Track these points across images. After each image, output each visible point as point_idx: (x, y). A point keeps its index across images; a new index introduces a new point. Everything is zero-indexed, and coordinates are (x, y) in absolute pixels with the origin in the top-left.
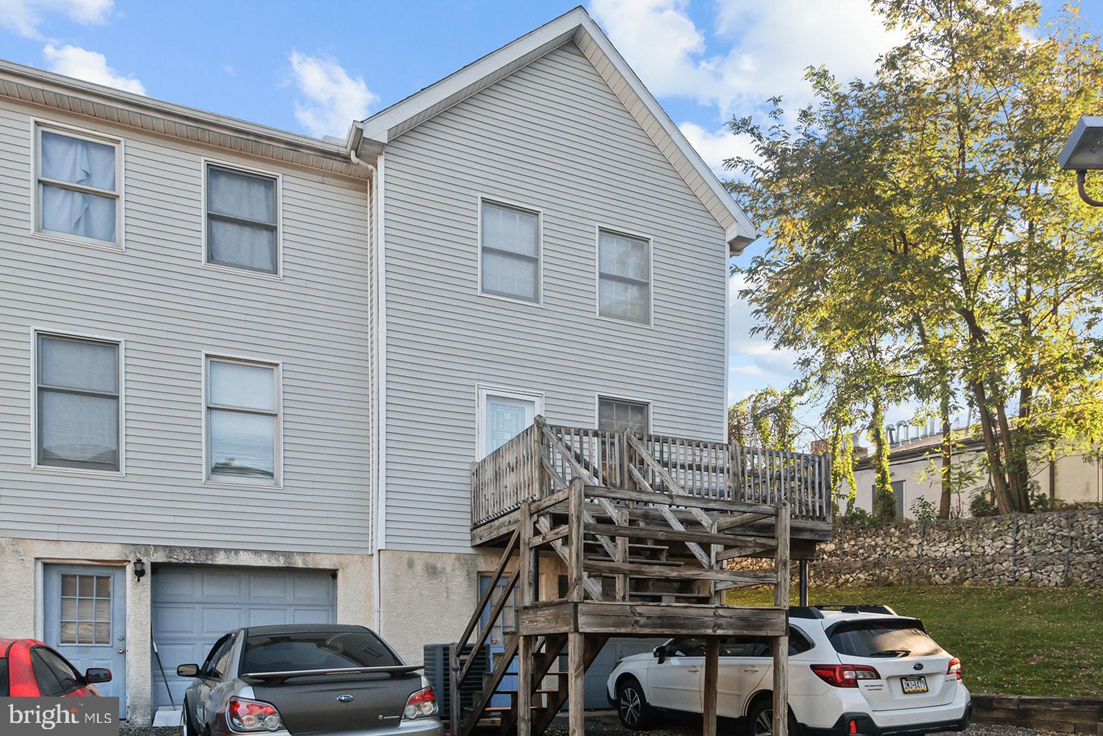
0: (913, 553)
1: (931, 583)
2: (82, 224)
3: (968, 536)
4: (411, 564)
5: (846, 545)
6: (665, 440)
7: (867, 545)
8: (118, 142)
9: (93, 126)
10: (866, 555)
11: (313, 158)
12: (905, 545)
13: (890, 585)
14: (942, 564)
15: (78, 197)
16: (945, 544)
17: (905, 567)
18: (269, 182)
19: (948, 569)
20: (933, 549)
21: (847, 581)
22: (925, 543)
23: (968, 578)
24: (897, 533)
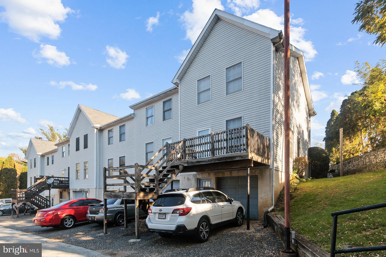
2: (151, 122)
4: (185, 178)
6: (192, 139)
8: (154, 105)
9: (151, 104)
15: (151, 118)
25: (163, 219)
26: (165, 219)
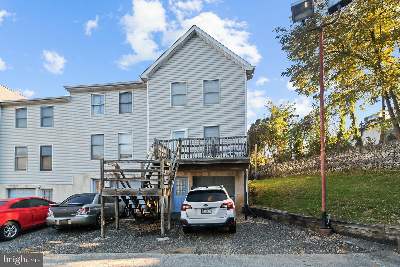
0: (357, 159)
1: (362, 170)
2: (100, 112)
3: (375, 151)
5: (335, 158)
7: (341, 157)
8: (104, 94)
9: (100, 92)
10: (341, 161)
11: (138, 85)
12: (354, 156)
13: (348, 171)
14: (366, 162)
15: (99, 106)
16: (368, 155)
17: (353, 164)
18: (131, 93)
19: (368, 164)
20: (364, 157)
21: (334, 170)
22: (361, 155)
23: (375, 167)
24: (352, 152)
25: (209, 213)
26: (211, 213)
